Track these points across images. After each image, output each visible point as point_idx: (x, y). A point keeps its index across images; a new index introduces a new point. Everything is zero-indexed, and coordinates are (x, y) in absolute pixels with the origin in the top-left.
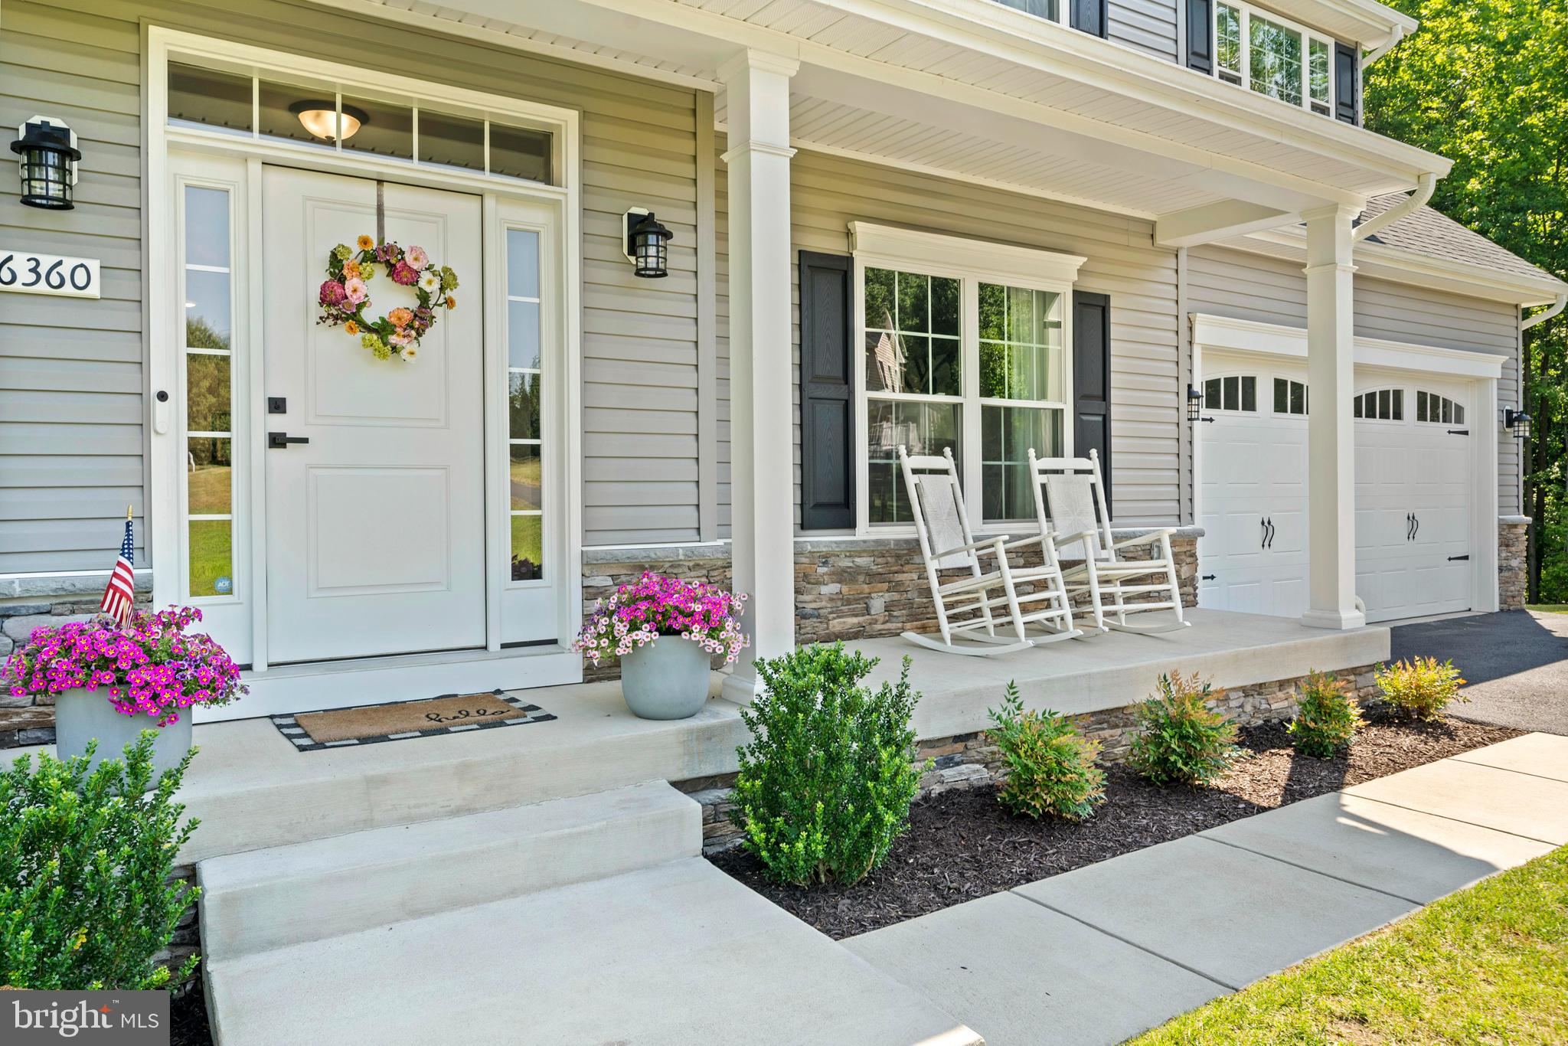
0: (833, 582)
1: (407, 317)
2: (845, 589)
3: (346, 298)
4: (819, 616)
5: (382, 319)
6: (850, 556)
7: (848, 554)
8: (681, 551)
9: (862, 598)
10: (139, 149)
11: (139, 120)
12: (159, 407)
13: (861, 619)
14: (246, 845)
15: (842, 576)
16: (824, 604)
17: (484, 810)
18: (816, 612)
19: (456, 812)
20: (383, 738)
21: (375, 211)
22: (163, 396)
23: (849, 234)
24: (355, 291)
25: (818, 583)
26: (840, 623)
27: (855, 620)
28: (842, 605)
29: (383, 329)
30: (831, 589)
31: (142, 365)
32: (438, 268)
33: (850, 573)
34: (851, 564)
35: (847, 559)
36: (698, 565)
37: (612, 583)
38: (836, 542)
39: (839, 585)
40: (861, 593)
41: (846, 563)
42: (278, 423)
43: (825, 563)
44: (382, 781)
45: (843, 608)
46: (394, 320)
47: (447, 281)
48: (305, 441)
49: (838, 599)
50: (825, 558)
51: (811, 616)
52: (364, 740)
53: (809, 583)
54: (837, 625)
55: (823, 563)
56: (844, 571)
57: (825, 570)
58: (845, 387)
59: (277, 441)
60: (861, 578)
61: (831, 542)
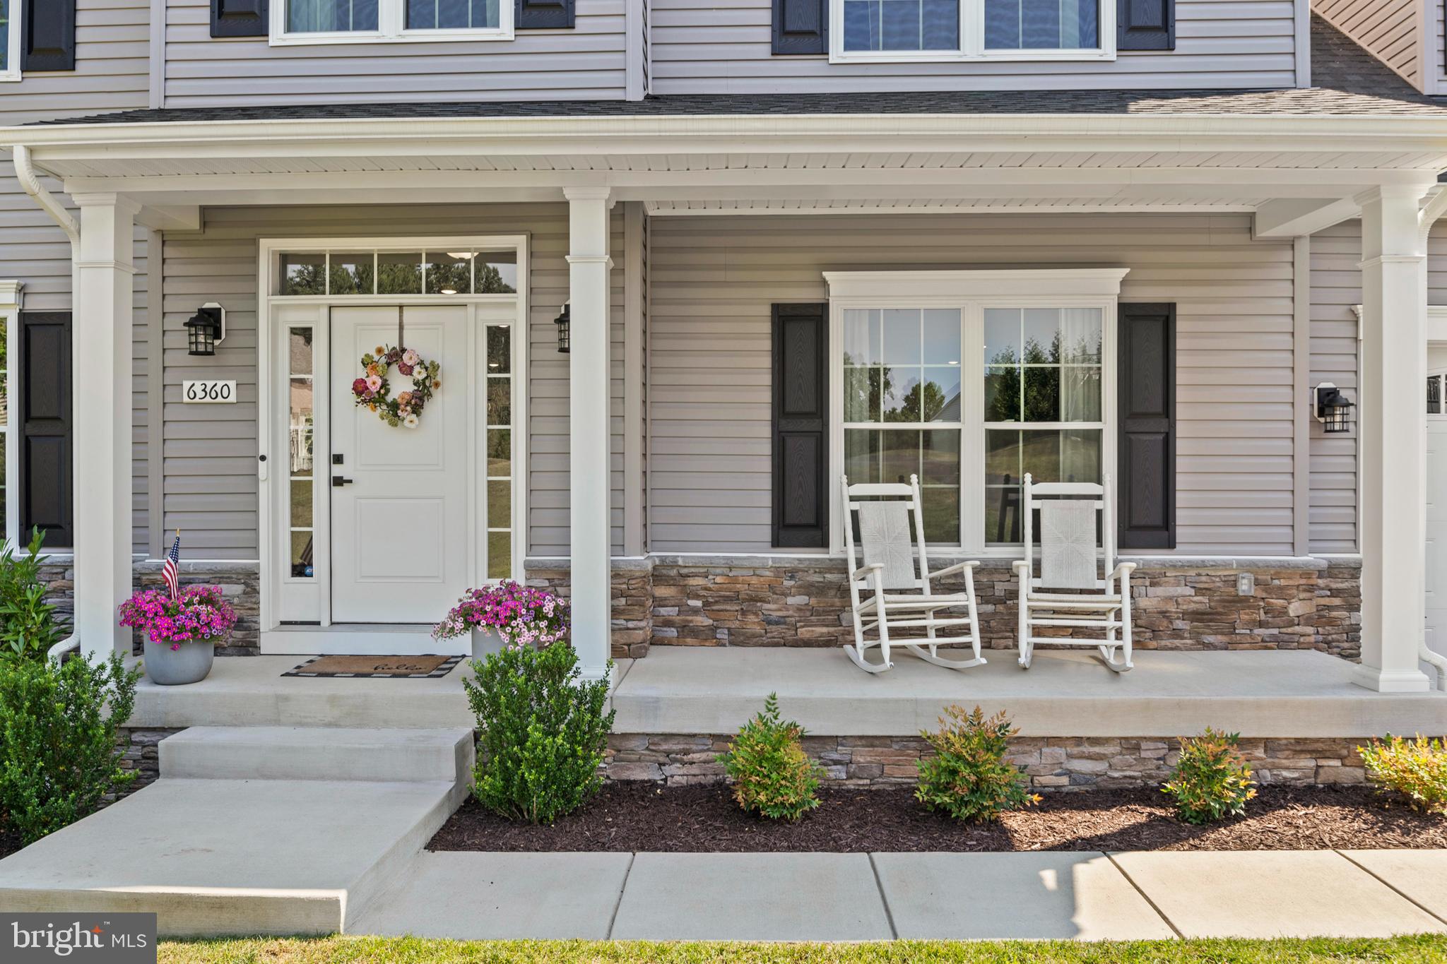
0: (800, 595)
1: (407, 397)
2: (813, 601)
3: (367, 388)
4: (785, 623)
5: (394, 399)
6: (820, 572)
7: (817, 570)
9: (833, 611)
10: (254, 313)
11: (254, 295)
12: (262, 465)
13: (832, 629)
15: (809, 589)
16: (791, 613)
17: (346, 726)
18: (782, 620)
19: (329, 725)
21: (398, 327)
22: (263, 458)
23: (824, 283)
24: (374, 383)
25: (785, 595)
26: (809, 631)
27: (825, 630)
28: (812, 615)
29: (394, 406)
30: (801, 600)
31: (255, 439)
32: (427, 364)
33: (817, 587)
34: (822, 580)
35: (816, 575)
37: (548, 585)
38: (799, 560)
39: (807, 598)
40: (832, 606)
41: (817, 578)
42: (338, 470)
43: (792, 578)
45: (812, 618)
46: (399, 401)
47: (431, 371)
48: (350, 481)
49: (808, 610)
50: (792, 573)
51: (777, 623)
52: (321, 674)
53: (774, 593)
54: (804, 632)
55: (790, 577)
56: (812, 585)
57: (792, 583)
58: (818, 422)
59: (338, 481)
60: (833, 592)
61: (794, 559)
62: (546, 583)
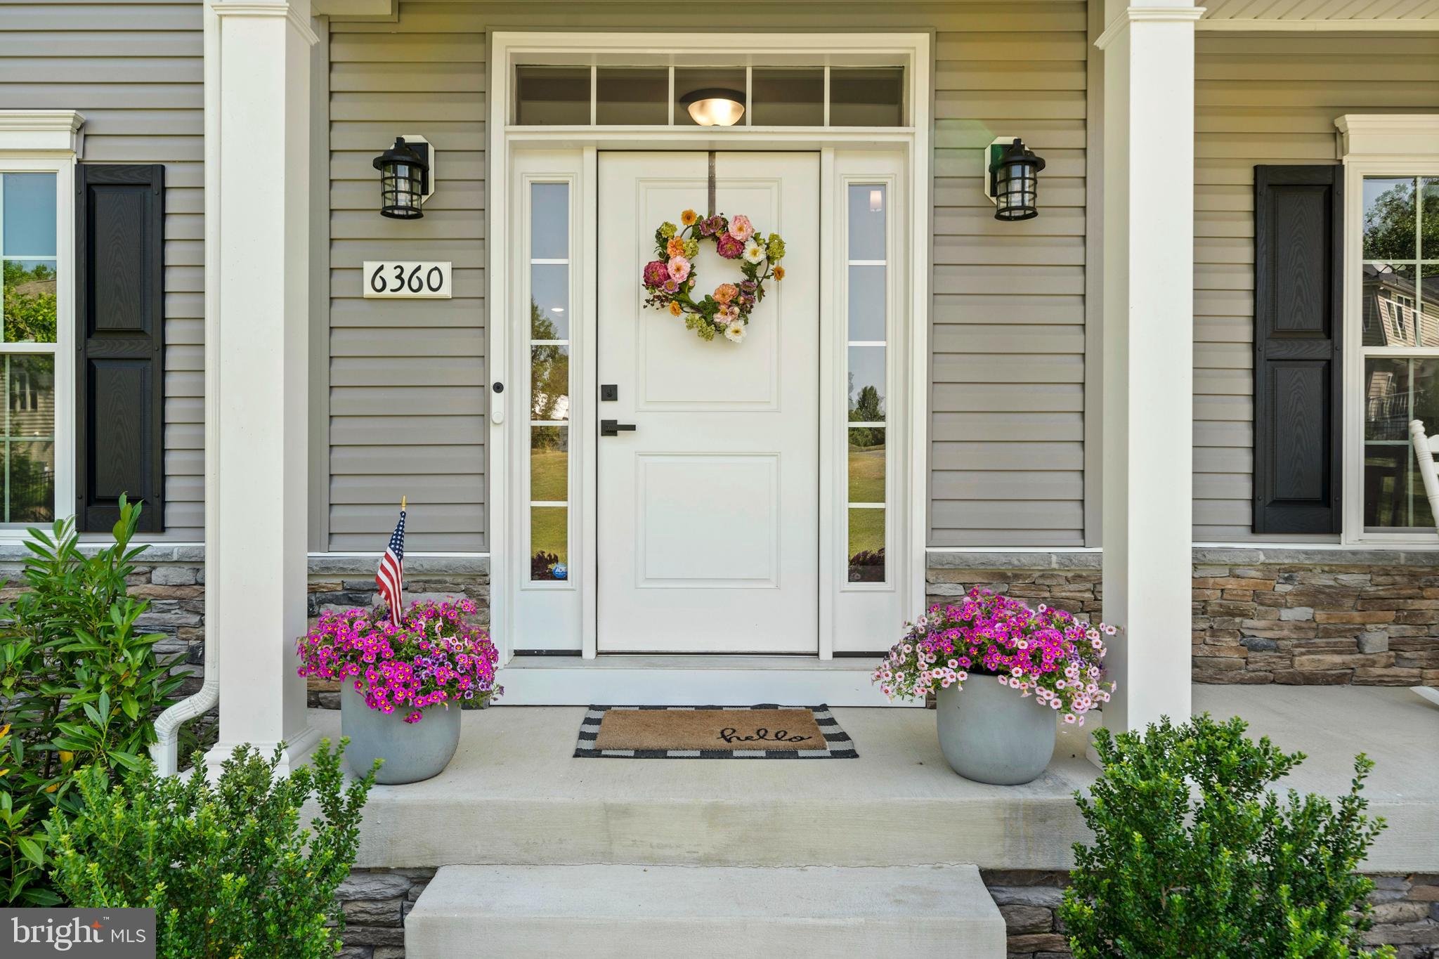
0: (1300, 605)
1: (732, 292)
2: (1321, 616)
3: (669, 277)
4: (1277, 649)
5: (707, 297)
6: (1330, 572)
7: (1326, 569)
8: (1054, 558)
9: (1350, 630)
10: (483, 153)
11: (483, 125)
12: (497, 399)
13: (1347, 658)
14: (484, 857)
15: (1313, 597)
16: (1286, 633)
17: (737, 864)
18: (1273, 644)
19: (705, 861)
20: (660, 754)
21: (706, 184)
22: (499, 388)
23: (1337, 135)
24: (678, 269)
25: (1276, 605)
26: (1313, 661)
27: (1338, 659)
28: (1316, 637)
29: (707, 309)
30: (1303, 613)
31: (484, 358)
32: (765, 236)
33: (1328, 595)
34: (1332, 583)
35: (1325, 576)
36: (1080, 576)
37: (963, 593)
38: (1306, 552)
39: (1311, 610)
40: (1348, 623)
41: (1326, 580)
42: (609, 411)
43: (1289, 580)
44: (624, 812)
45: (1317, 640)
46: (718, 298)
47: (774, 249)
48: (632, 428)
49: (1310, 628)
50: (1289, 574)
51: (1264, 648)
52: (641, 753)
53: (1262, 604)
54: (1305, 663)
55: (1286, 579)
56: (1319, 591)
57: (1288, 588)
58: (1326, 343)
59: (610, 428)
60: (1349, 602)
61: (1298, 551)
62: (960, 591)
